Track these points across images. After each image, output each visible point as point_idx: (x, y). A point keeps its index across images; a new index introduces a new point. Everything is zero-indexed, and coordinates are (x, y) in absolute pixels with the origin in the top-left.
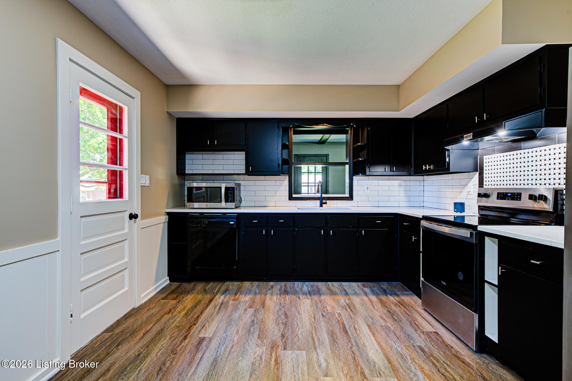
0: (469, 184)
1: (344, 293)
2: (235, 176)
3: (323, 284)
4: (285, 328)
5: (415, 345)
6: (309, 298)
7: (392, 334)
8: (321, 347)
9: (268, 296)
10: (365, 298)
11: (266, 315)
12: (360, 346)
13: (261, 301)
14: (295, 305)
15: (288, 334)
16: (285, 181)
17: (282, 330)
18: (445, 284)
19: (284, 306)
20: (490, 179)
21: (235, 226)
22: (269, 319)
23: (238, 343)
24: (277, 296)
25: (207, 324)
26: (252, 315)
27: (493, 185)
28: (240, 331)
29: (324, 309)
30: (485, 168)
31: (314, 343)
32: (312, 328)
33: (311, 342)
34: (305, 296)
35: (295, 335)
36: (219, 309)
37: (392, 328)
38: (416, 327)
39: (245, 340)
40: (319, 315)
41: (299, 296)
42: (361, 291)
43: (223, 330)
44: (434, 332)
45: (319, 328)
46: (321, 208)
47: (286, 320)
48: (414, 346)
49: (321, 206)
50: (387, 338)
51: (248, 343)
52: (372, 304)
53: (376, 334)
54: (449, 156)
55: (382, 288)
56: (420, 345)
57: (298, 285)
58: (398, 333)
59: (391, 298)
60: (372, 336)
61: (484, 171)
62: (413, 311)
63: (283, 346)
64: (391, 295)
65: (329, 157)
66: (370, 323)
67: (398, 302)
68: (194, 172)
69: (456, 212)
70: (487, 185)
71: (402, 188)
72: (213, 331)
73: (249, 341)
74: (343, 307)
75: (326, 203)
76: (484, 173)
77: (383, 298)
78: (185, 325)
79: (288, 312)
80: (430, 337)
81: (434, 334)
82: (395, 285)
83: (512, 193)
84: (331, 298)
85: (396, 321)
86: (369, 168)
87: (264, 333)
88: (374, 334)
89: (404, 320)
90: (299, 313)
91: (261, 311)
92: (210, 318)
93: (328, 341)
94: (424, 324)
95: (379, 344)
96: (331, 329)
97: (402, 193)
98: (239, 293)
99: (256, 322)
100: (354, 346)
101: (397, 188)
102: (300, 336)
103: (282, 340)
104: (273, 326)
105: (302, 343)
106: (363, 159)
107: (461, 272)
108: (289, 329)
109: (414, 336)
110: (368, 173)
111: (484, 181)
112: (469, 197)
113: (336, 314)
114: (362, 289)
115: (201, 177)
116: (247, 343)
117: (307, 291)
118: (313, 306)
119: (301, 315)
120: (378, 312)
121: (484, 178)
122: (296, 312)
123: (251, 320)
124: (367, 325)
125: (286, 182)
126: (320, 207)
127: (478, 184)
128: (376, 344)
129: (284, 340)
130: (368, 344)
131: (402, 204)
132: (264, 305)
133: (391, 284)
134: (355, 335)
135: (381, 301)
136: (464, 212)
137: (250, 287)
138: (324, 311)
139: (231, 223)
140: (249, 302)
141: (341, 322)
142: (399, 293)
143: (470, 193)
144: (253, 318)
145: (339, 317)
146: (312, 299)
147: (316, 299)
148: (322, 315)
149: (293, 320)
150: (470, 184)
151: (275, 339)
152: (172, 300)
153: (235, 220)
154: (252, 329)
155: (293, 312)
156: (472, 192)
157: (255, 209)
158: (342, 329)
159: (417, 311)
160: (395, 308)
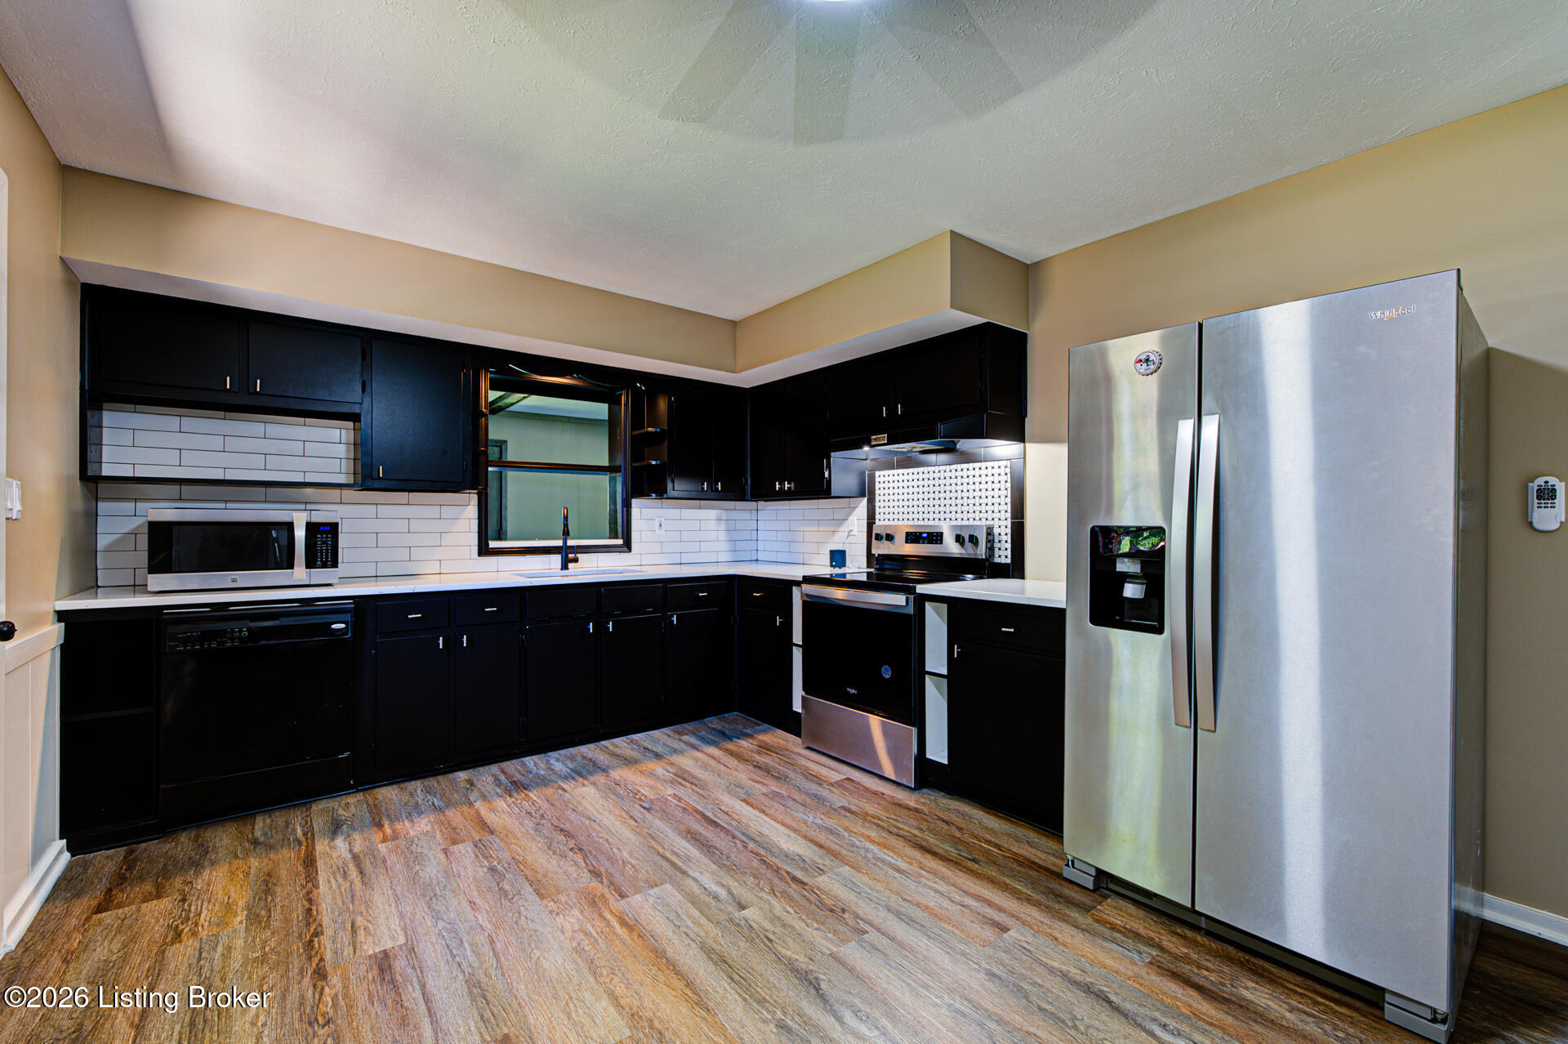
0: (850, 519)
1: (651, 755)
2: (309, 491)
3: (593, 749)
4: (585, 857)
5: (835, 807)
6: (586, 782)
7: (790, 803)
8: (691, 864)
9: (478, 805)
10: (699, 755)
11: (513, 846)
12: (758, 839)
13: (471, 820)
14: (567, 806)
15: (604, 866)
16: (469, 507)
17: (583, 864)
18: (856, 692)
19: (542, 816)
20: (887, 510)
21: (349, 635)
22: (531, 851)
23: (497, 927)
24: (504, 801)
25: (359, 919)
26: (477, 856)
27: (891, 519)
28: (478, 901)
29: (638, 797)
30: (877, 492)
31: (673, 864)
32: (645, 838)
33: (666, 865)
34: (573, 782)
35: (621, 862)
36: (361, 873)
37: (784, 792)
38: (818, 780)
39: (510, 915)
40: (637, 811)
41: (560, 786)
42: (682, 744)
43: (426, 916)
44: (846, 779)
45: (658, 833)
46: (565, 572)
47: (573, 841)
48: (834, 809)
49: (565, 567)
50: (788, 810)
51: (526, 918)
52: (719, 762)
53: (767, 810)
54: (829, 467)
55: (714, 729)
56: (842, 805)
57: (535, 763)
58: (797, 797)
59: (743, 743)
60: (764, 816)
61: (877, 496)
62: (794, 756)
63: (614, 893)
64: (739, 738)
65: (506, 448)
66: (743, 796)
67: (759, 747)
68: (141, 472)
69: (834, 567)
70: (882, 519)
71: (723, 526)
72: (398, 929)
73: (524, 913)
74: (672, 782)
75: (576, 560)
76: (877, 500)
77: (730, 746)
78: (283, 946)
79: (564, 824)
80: (845, 789)
81: (845, 781)
82: (730, 718)
83: (928, 533)
84: (633, 771)
85: (780, 779)
86: (673, 482)
87: (546, 883)
88: (763, 812)
89: (792, 775)
90: (589, 818)
91: (493, 843)
92: (353, 903)
93: (695, 851)
94: (824, 771)
95: (783, 824)
96: (682, 827)
97: (722, 535)
98: (384, 819)
99: (502, 869)
100: (747, 841)
101: (712, 525)
102: (633, 861)
103: (602, 883)
104: (554, 862)
105: (647, 872)
106: (659, 462)
107: (887, 667)
108: (599, 857)
109: (824, 794)
110: (670, 492)
111: (877, 512)
112: (851, 539)
113: (669, 798)
114: (680, 740)
115: (174, 489)
116: (523, 918)
117: (569, 771)
118: (609, 797)
119: (597, 820)
120: (742, 774)
121: (877, 508)
122: (584, 820)
123: (485, 870)
124: (741, 800)
125: (472, 511)
126: (562, 569)
127: (866, 518)
128: (779, 827)
129: (605, 881)
130: (767, 831)
131: (723, 557)
132: (488, 827)
133: (724, 717)
134: (734, 823)
135: (732, 753)
136: (845, 566)
137: (407, 798)
138: (640, 799)
139: (334, 626)
140: (438, 832)
141: (691, 810)
142: (748, 731)
143: (852, 533)
144: (487, 864)
145: (680, 801)
146: (594, 784)
147: (603, 781)
148: (644, 808)
149: (589, 836)
150: (853, 518)
151: (585, 885)
152: (143, 901)
153: (348, 617)
154: (507, 887)
155: (575, 821)
156: (855, 532)
157: (378, 583)
158: (703, 821)
159: (798, 754)
160: (762, 759)
